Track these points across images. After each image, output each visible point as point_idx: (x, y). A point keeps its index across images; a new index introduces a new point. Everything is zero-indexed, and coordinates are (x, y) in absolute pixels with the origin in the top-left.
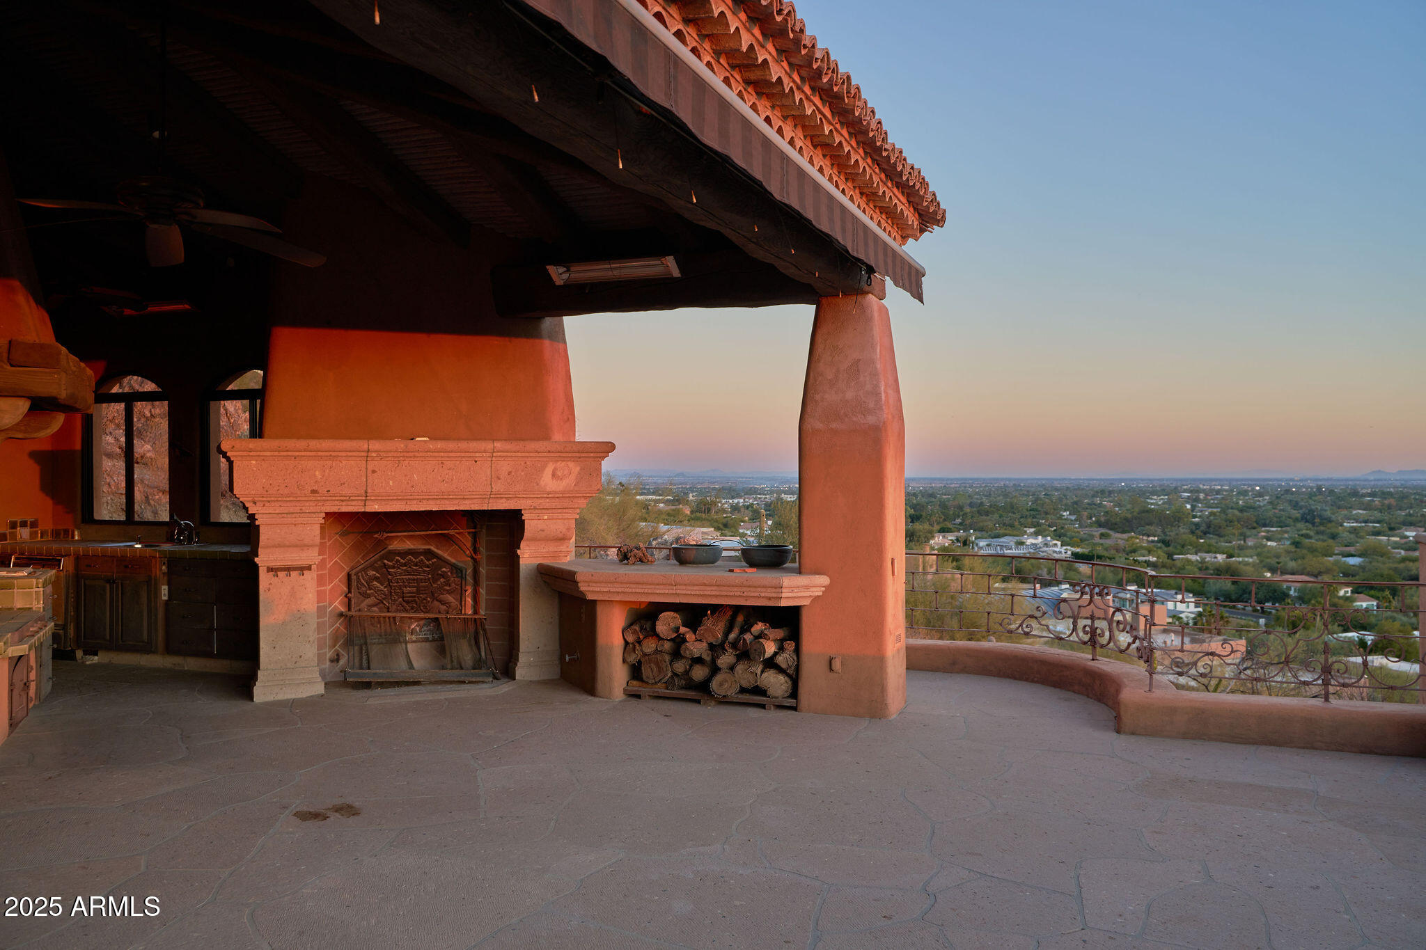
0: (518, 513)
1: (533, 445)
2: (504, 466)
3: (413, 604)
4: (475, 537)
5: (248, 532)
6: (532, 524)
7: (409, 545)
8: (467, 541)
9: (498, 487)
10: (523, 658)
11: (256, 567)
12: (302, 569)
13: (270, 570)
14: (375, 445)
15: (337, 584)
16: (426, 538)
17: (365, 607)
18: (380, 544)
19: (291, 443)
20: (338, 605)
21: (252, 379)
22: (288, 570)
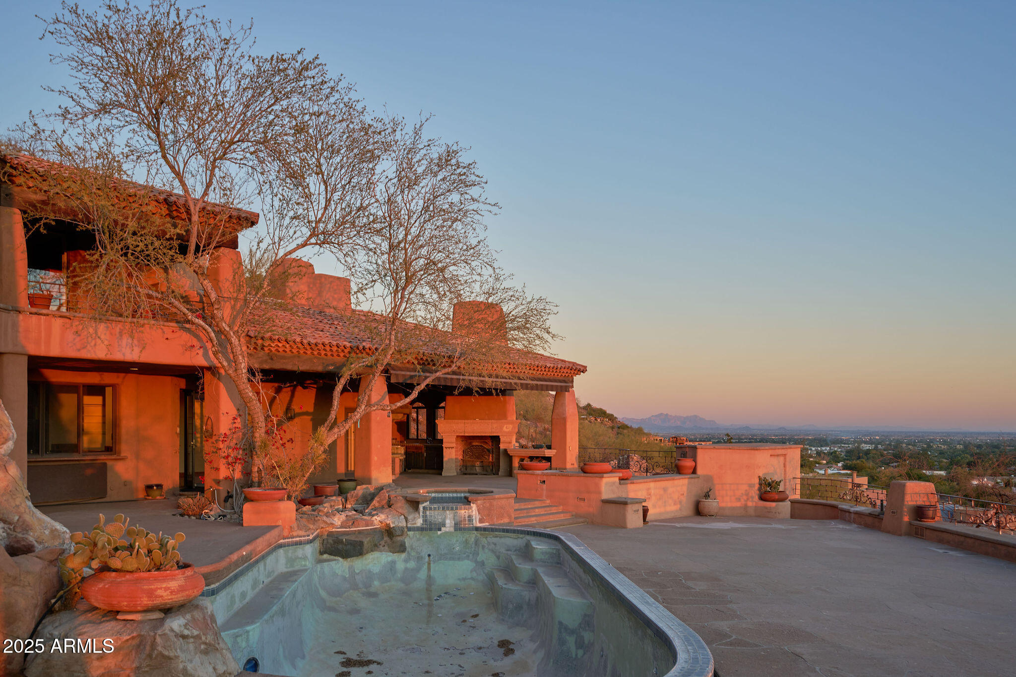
0: (498, 437)
1: (503, 421)
2: (495, 426)
3: (478, 458)
4: (492, 442)
5: (441, 441)
6: (502, 439)
7: (477, 444)
8: (491, 444)
9: (493, 430)
10: (501, 470)
11: (443, 447)
12: (452, 448)
13: (446, 448)
14: (466, 421)
15: (460, 453)
16: (481, 442)
17: (467, 458)
18: (470, 443)
19: (449, 421)
20: (461, 457)
21: (442, 405)
22: (449, 448)
